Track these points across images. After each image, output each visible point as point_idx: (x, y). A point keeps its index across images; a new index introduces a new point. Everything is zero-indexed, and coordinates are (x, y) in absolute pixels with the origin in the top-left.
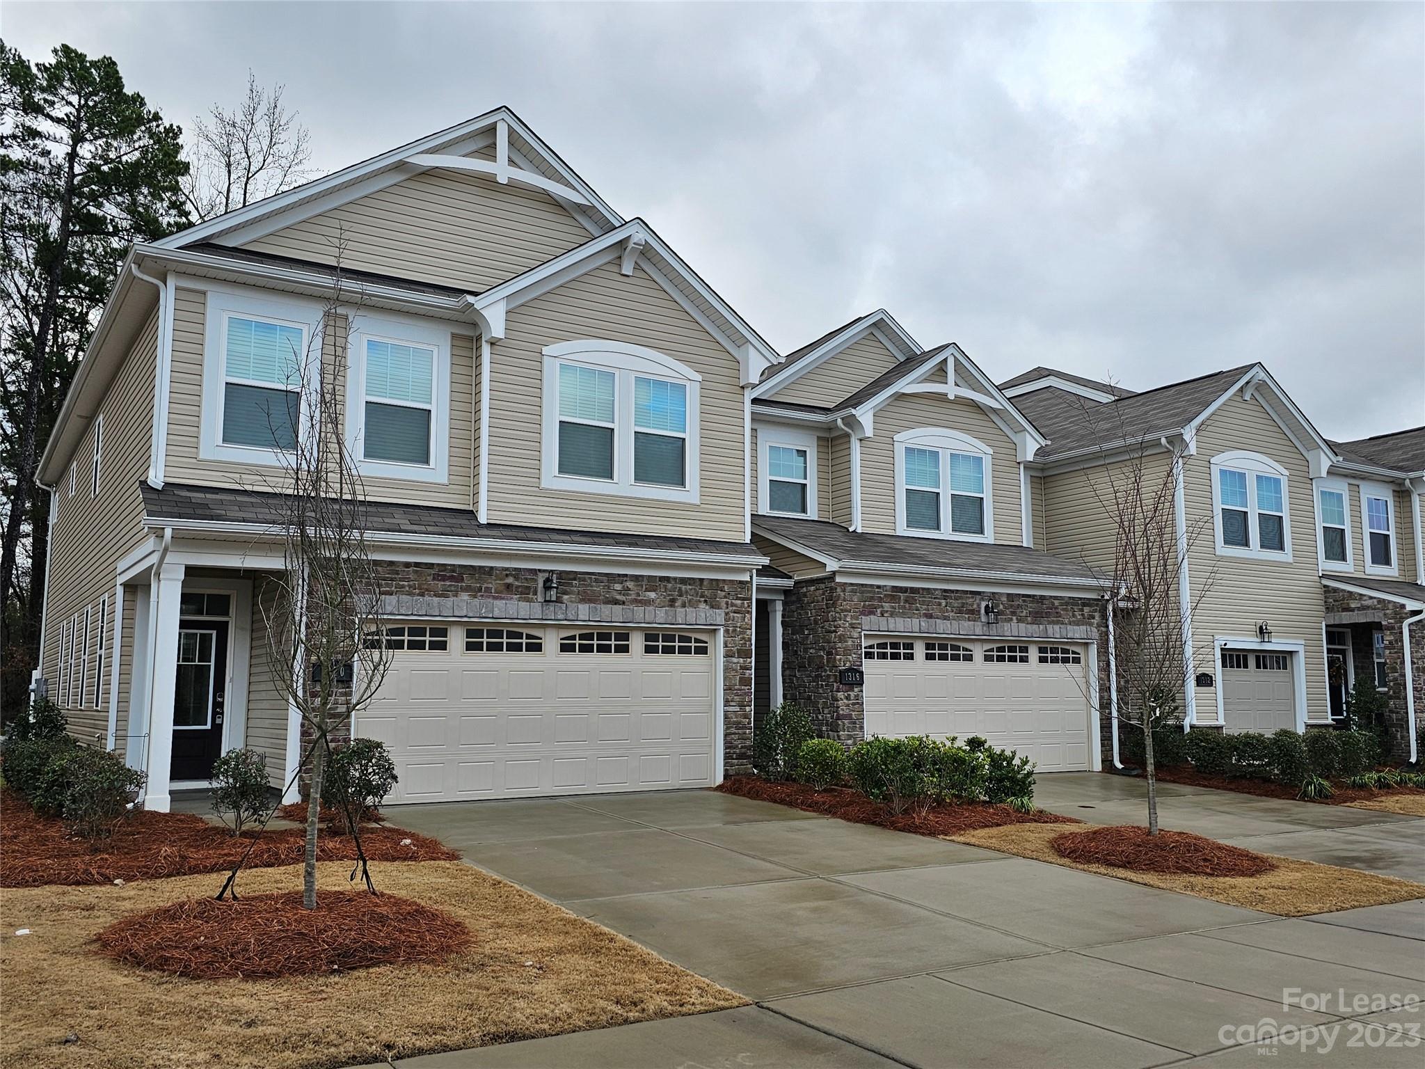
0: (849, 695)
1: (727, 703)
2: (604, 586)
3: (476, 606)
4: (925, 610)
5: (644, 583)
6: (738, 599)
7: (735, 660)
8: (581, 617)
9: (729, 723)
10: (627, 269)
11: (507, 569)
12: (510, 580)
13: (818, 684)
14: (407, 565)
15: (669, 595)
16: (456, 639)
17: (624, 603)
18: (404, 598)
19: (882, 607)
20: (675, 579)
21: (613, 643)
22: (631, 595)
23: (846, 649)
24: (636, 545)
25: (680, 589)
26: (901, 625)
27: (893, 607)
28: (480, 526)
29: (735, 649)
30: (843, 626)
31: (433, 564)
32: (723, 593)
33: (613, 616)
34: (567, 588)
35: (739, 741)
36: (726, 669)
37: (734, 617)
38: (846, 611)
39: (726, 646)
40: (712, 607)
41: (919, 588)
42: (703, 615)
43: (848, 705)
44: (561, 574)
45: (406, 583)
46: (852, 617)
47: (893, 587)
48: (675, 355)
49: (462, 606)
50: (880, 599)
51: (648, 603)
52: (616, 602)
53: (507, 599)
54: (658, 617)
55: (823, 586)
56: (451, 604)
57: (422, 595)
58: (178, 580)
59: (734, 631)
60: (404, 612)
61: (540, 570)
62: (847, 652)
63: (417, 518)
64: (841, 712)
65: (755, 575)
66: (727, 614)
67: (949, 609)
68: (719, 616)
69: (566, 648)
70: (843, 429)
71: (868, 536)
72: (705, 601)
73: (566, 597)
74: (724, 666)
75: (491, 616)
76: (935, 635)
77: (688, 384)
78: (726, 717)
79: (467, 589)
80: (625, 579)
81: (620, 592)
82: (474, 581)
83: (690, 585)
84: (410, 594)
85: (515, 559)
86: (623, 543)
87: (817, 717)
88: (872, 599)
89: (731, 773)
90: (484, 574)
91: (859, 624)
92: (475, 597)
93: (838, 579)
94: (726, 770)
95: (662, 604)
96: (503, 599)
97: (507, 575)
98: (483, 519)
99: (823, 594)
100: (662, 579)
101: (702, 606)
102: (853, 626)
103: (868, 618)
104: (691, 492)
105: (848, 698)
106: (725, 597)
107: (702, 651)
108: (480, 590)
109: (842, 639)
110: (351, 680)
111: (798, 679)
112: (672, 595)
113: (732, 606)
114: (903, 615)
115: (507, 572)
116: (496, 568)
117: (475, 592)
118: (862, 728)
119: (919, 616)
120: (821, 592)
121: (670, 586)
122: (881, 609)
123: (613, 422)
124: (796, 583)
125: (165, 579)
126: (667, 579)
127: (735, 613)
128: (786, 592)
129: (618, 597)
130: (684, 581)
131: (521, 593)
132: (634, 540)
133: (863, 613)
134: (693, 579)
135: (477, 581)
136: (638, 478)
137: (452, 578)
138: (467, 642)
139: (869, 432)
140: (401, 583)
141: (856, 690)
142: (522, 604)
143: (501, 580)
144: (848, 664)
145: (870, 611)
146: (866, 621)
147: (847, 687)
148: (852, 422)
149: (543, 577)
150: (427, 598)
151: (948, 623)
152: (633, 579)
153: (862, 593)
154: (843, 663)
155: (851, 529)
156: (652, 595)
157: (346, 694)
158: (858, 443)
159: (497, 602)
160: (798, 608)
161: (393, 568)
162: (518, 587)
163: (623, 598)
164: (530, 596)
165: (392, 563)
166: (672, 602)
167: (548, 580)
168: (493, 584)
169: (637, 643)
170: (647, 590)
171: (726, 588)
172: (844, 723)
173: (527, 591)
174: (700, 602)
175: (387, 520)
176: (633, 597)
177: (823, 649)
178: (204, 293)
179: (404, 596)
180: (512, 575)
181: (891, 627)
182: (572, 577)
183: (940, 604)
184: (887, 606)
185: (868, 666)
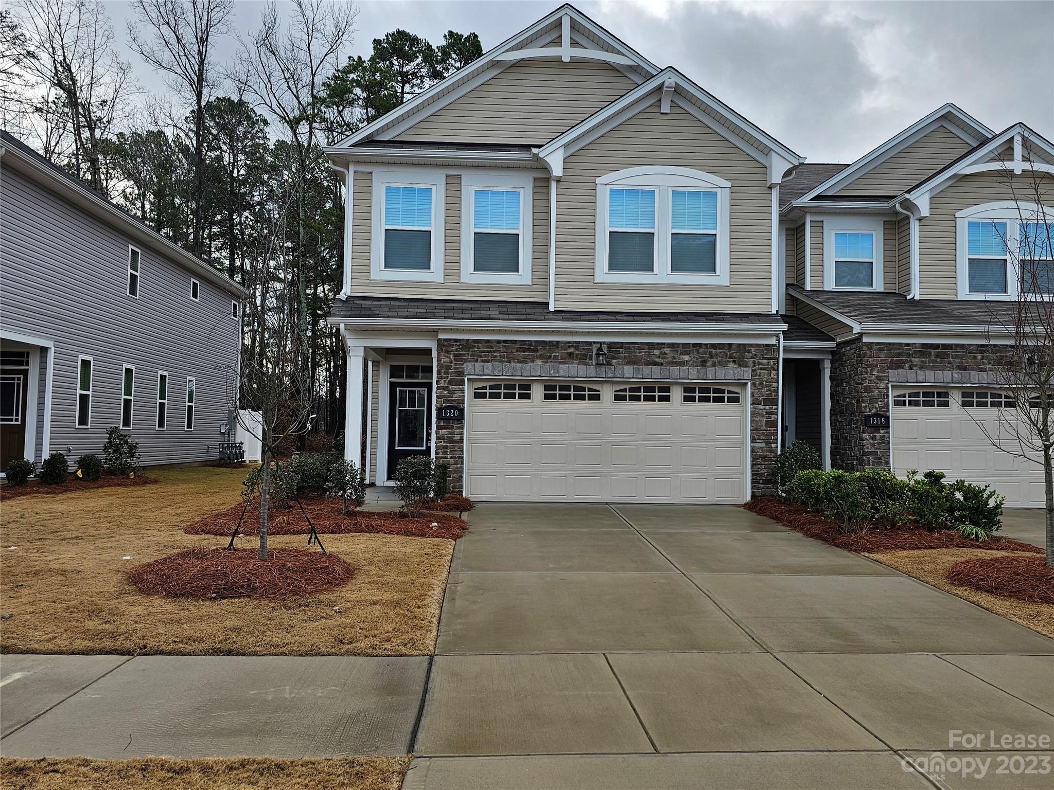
0: (875, 436)
1: (753, 440)
2: (645, 352)
3: (547, 368)
4: (959, 363)
5: (679, 349)
6: (764, 358)
7: (761, 407)
8: (626, 375)
9: (756, 456)
10: (666, 108)
11: (569, 342)
12: (572, 350)
13: (851, 427)
14: (499, 342)
15: (701, 357)
16: (537, 392)
17: (662, 364)
18: (497, 364)
19: (911, 361)
20: (706, 345)
21: (657, 394)
22: (667, 358)
23: (871, 398)
24: (669, 320)
25: (711, 352)
26: (930, 378)
27: (922, 362)
28: (550, 313)
29: (761, 398)
30: (869, 378)
31: (516, 341)
32: (751, 355)
33: (653, 374)
34: (616, 355)
35: (765, 471)
36: (753, 414)
37: (760, 373)
38: (872, 366)
39: (753, 395)
40: (740, 366)
41: (952, 344)
42: (731, 372)
43: (873, 444)
44: (610, 345)
45: (498, 354)
46: (878, 371)
47: (923, 344)
48: (708, 170)
49: (537, 369)
50: (909, 355)
51: (682, 364)
52: (656, 364)
53: (570, 364)
54: (693, 375)
55: (854, 346)
56: (529, 367)
57: (509, 362)
58: (360, 356)
59: (761, 384)
60: (497, 374)
61: (594, 342)
62: (873, 400)
63: (506, 310)
64: (866, 450)
65: (781, 340)
66: (754, 371)
67: (986, 361)
68: (747, 373)
69: (618, 398)
70: (902, 213)
71: (924, 303)
72: (734, 361)
73: (614, 361)
74: (751, 411)
75: (557, 375)
76: (969, 385)
77: (719, 191)
78: (753, 451)
79: (541, 357)
80: (663, 346)
81: (658, 357)
82: (546, 351)
83: (720, 349)
84: (500, 361)
85: (575, 335)
86: (659, 319)
87: (851, 453)
88: (899, 355)
89: (757, 494)
90: (553, 346)
91: (886, 376)
92: (546, 362)
93: (865, 340)
94: (753, 492)
95: (695, 364)
96: (567, 363)
97: (569, 347)
98: (552, 308)
99: (855, 353)
100: (695, 345)
101: (731, 365)
102: (879, 379)
103: (896, 372)
104: (722, 275)
105: (874, 438)
106: (752, 357)
107: (735, 400)
108: (550, 357)
109: (868, 389)
110: (463, 419)
111: (840, 423)
112: (703, 357)
113: (759, 365)
114: (933, 368)
115: (569, 344)
116: (562, 342)
117: (546, 359)
118: (888, 463)
119: (952, 369)
120: (853, 351)
121: (701, 350)
122: (910, 364)
123: (654, 228)
124: (838, 345)
125: (353, 356)
126: (700, 345)
127: (761, 370)
128: (833, 352)
129: (657, 360)
130: (714, 346)
131: (580, 359)
132: (667, 317)
133: (890, 368)
134: (723, 344)
135: (549, 351)
136: (674, 269)
137: (530, 350)
138: (545, 394)
139: (925, 211)
140: (495, 354)
141: (882, 432)
142: (581, 367)
143: (565, 350)
144: (874, 411)
145: (899, 366)
146: (892, 374)
147: (872, 429)
148: (909, 206)
149: (596, 347)
150: (512, 364)
151: (984, 374)
152: (669, 346)
153: (890, 350)
154: (868, 409)
155: (908, 298)
156: (686, 358)
157: (459, 428)
158: (917, 223)
159: (561, 366)
160: (839, 365)
161: (489, 344)
162: (577, 355)
163: (662, 361)
164: (587, 361)
165: (488, 341)
166: (704, 363)
167: (600, 349)
168: (559, 353)
169: (677, 394)
170: (681, 354)
171: (753, 350)
172: (869, 459)
173: (585, 358)
174: (729, 362)
175: (483, 312)
176: (670, 359)
177: (854, 398)
178: (371, 173)
179: (497, 363)
180: (573, 346)
181: (920, 378)
182: (619, 346)
183: (975, 358)
184: (916, 361)
185: (894, 413)
